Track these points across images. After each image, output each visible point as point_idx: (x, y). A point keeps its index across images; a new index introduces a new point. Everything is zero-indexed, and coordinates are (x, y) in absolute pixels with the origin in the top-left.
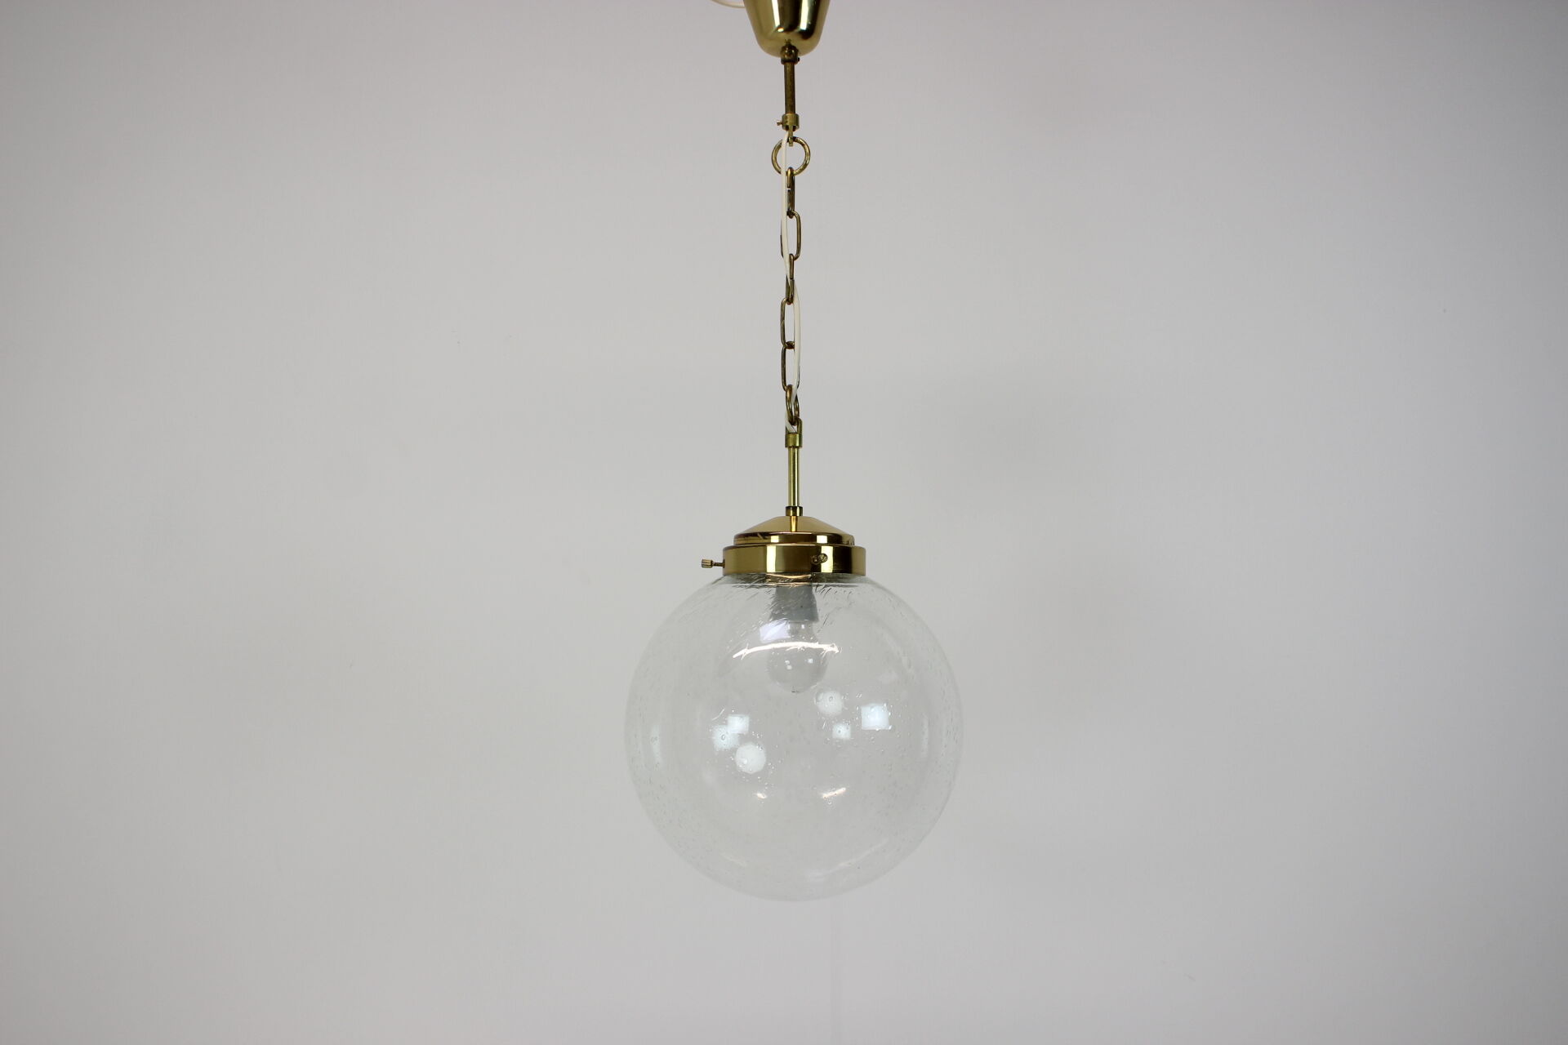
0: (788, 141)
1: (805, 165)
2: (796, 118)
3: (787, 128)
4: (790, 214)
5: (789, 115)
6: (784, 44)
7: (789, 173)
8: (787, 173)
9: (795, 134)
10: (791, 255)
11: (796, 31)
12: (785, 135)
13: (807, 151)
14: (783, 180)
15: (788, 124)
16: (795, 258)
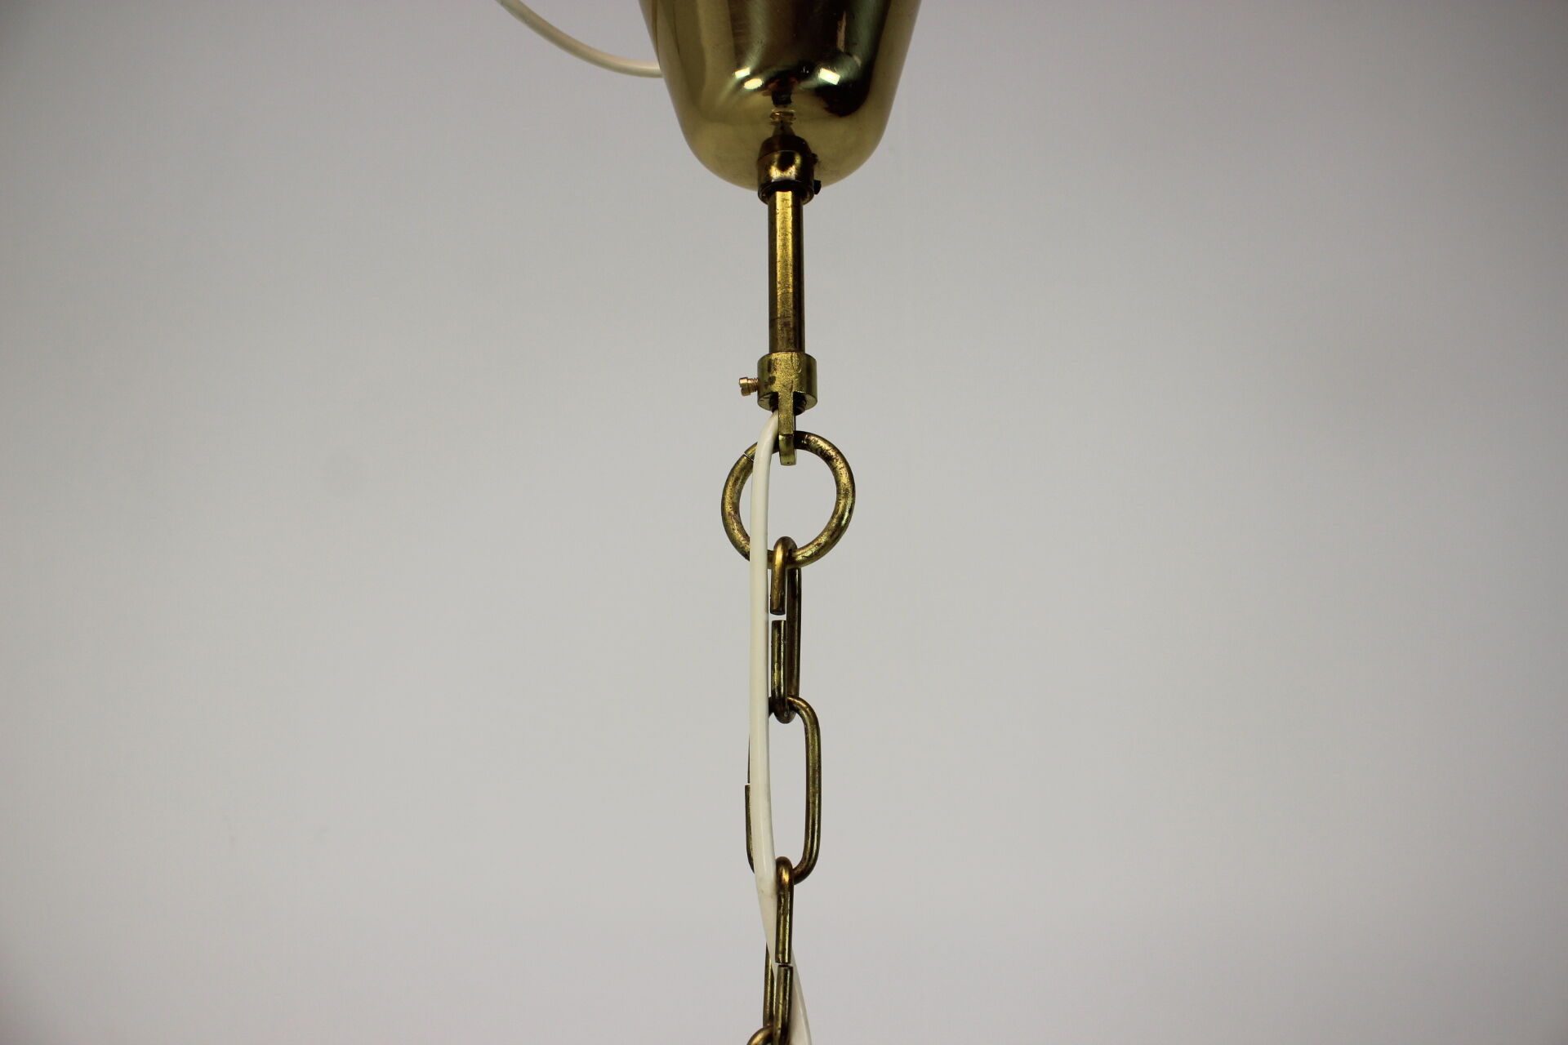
0: (776, 447)
1: (836, 531)
2: (807, 369)
3: (773, 403)
4: (783, 705)
5: (781, 357)
6: (768, 132)
7: (779, 556)
8: (771, 556)
9: (804, 422)
10: (782, 863)
11: (810, 84)
12: (764, 426)
13: (844, 479)
14: (757, 579)
15: (776, 387)
16: (801, 873)
